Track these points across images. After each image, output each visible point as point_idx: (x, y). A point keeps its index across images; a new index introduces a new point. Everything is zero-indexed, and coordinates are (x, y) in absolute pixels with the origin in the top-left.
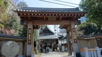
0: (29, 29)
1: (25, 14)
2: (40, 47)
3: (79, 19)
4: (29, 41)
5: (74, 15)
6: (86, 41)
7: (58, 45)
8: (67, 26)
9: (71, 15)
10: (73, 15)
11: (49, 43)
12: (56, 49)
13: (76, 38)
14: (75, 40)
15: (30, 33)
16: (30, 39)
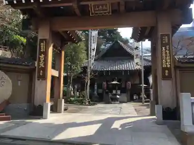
0: (42, 41)
13: (169, 66)
14: (167, 71)
15: (42, 51)
16: (43, 66)
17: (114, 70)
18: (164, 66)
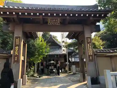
1: (8, 13)
2: (40, 66)
3: (98, 24)
4: (16, 58)
5: (90, 15)
6: (109, 58)
7: (67, 63)
8: (78, 35)
9: (85, 15)
10: (87, 15)
11: (53, 61)
12: (65, 69)
13: (91, 54)
14: (91, 57)
15: (17, 44)
16: (18, 54)
17: (50, 54)
18: (89, 54)
